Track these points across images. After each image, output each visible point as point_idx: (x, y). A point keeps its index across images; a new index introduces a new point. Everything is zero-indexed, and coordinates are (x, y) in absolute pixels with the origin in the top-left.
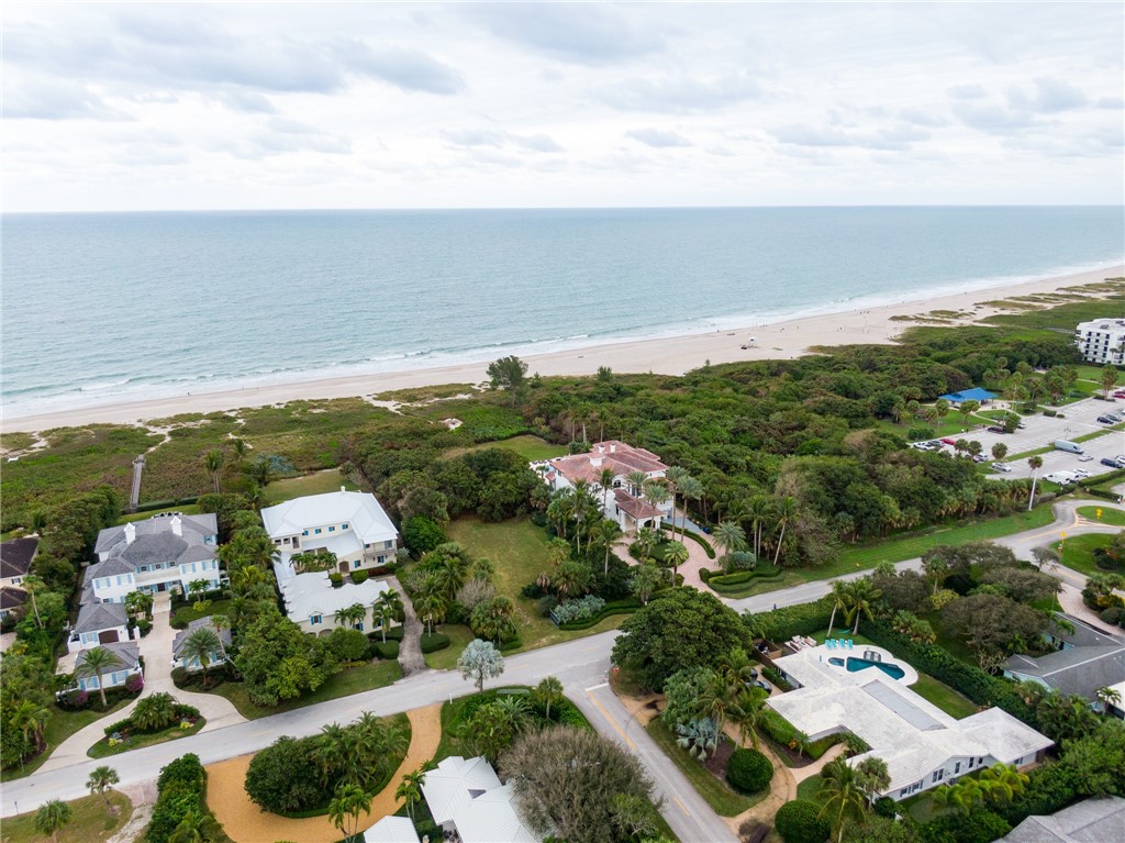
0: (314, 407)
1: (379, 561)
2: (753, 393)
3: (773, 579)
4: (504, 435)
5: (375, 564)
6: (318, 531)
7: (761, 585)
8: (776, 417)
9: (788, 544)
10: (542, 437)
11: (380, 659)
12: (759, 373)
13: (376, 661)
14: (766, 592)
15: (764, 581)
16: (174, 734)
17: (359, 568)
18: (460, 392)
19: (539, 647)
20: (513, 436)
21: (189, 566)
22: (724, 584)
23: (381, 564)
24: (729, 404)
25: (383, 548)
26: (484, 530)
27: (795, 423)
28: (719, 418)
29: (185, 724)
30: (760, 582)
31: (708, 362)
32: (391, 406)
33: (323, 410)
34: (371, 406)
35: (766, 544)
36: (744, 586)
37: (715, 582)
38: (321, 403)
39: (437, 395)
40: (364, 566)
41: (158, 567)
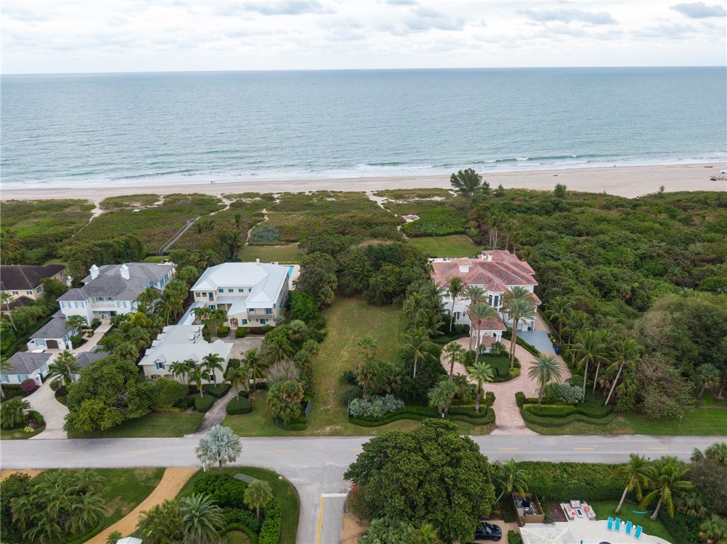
0: (330, 197)
1: (262, 323)
2: (687, 221)
3: (594, 420)
4: (442, 233)
5: (259, 325)
6: (231, 291)
7: (577, 425)
8: (697, 247)
9: (626, 388)
10: (471, 237)
11: (193, 410)
12: (706, 203)
13: (189, 411)
14: (578, 434)
15: (583, 421)
16: (17, 435)
17: (245, 326)
18: (438, 195)
19: (318, 435)
20: (449, 234)
21: (121, 302)
22: (536, 414)
23: (262, 325)
24: (652, 229)
25: (263, 313)
26: (364, 310)
27: (712, 256)
28: (634, 241)
29: (28, 429)
30: (578, 420)
31: (662, 188)
32: (380, 201)
33: (334, 199)
34: (368, 200)
35: (602, 381)
36: (556, 421)
37: (528, 409)
38: (335, 194)
39: (419, 196)
40: (250, 325)
41: (110, 299)
